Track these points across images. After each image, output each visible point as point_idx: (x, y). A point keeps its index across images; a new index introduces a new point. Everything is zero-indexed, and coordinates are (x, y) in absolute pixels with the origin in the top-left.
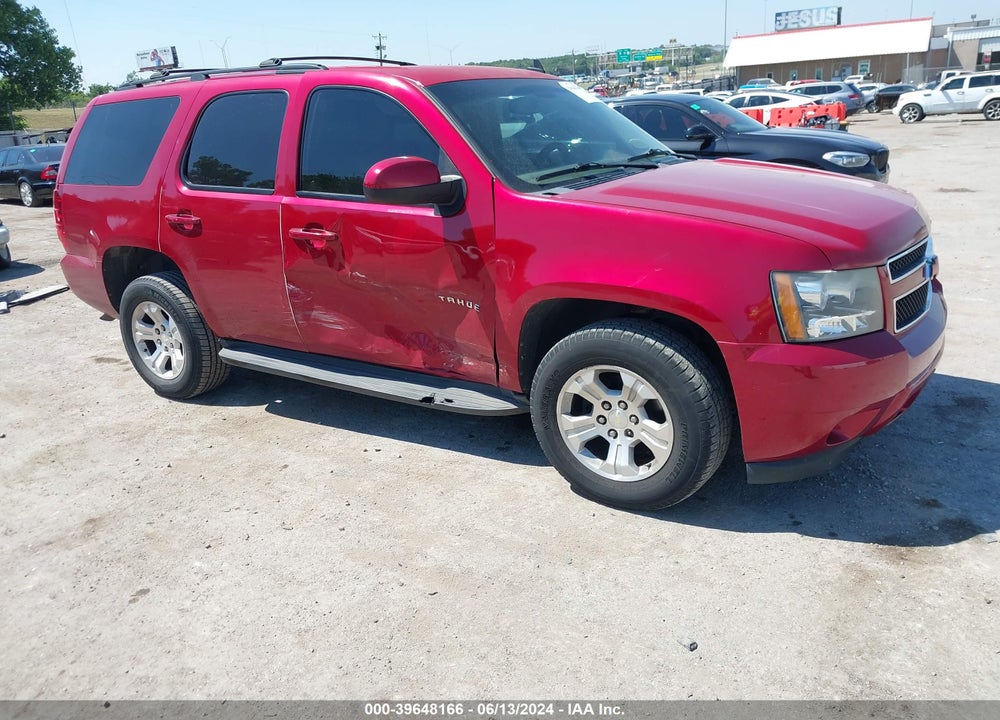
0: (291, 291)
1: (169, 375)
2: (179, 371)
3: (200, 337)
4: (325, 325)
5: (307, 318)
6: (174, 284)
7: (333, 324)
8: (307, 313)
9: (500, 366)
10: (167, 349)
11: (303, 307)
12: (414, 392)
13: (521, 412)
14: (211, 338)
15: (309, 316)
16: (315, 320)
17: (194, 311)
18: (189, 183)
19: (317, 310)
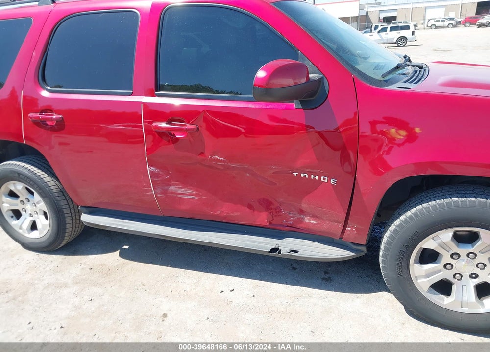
0: (152, 172)
1: (35, 235)
2: (45, 232)
3: (64, 207)
4: (179, 196)
5: (165, 192)
6: (36, 167)
7: (187, 194)
8: (166, 188)
9: (348, 225)
10: (31, 215)
11: (161, 183)
12: (262, 244)
13: (356, 256)
14: (71, 206)
15: (167, 190)
16: (172, 193)
17: (56, 187)
18: (49, 88)
19: (174, 185)
